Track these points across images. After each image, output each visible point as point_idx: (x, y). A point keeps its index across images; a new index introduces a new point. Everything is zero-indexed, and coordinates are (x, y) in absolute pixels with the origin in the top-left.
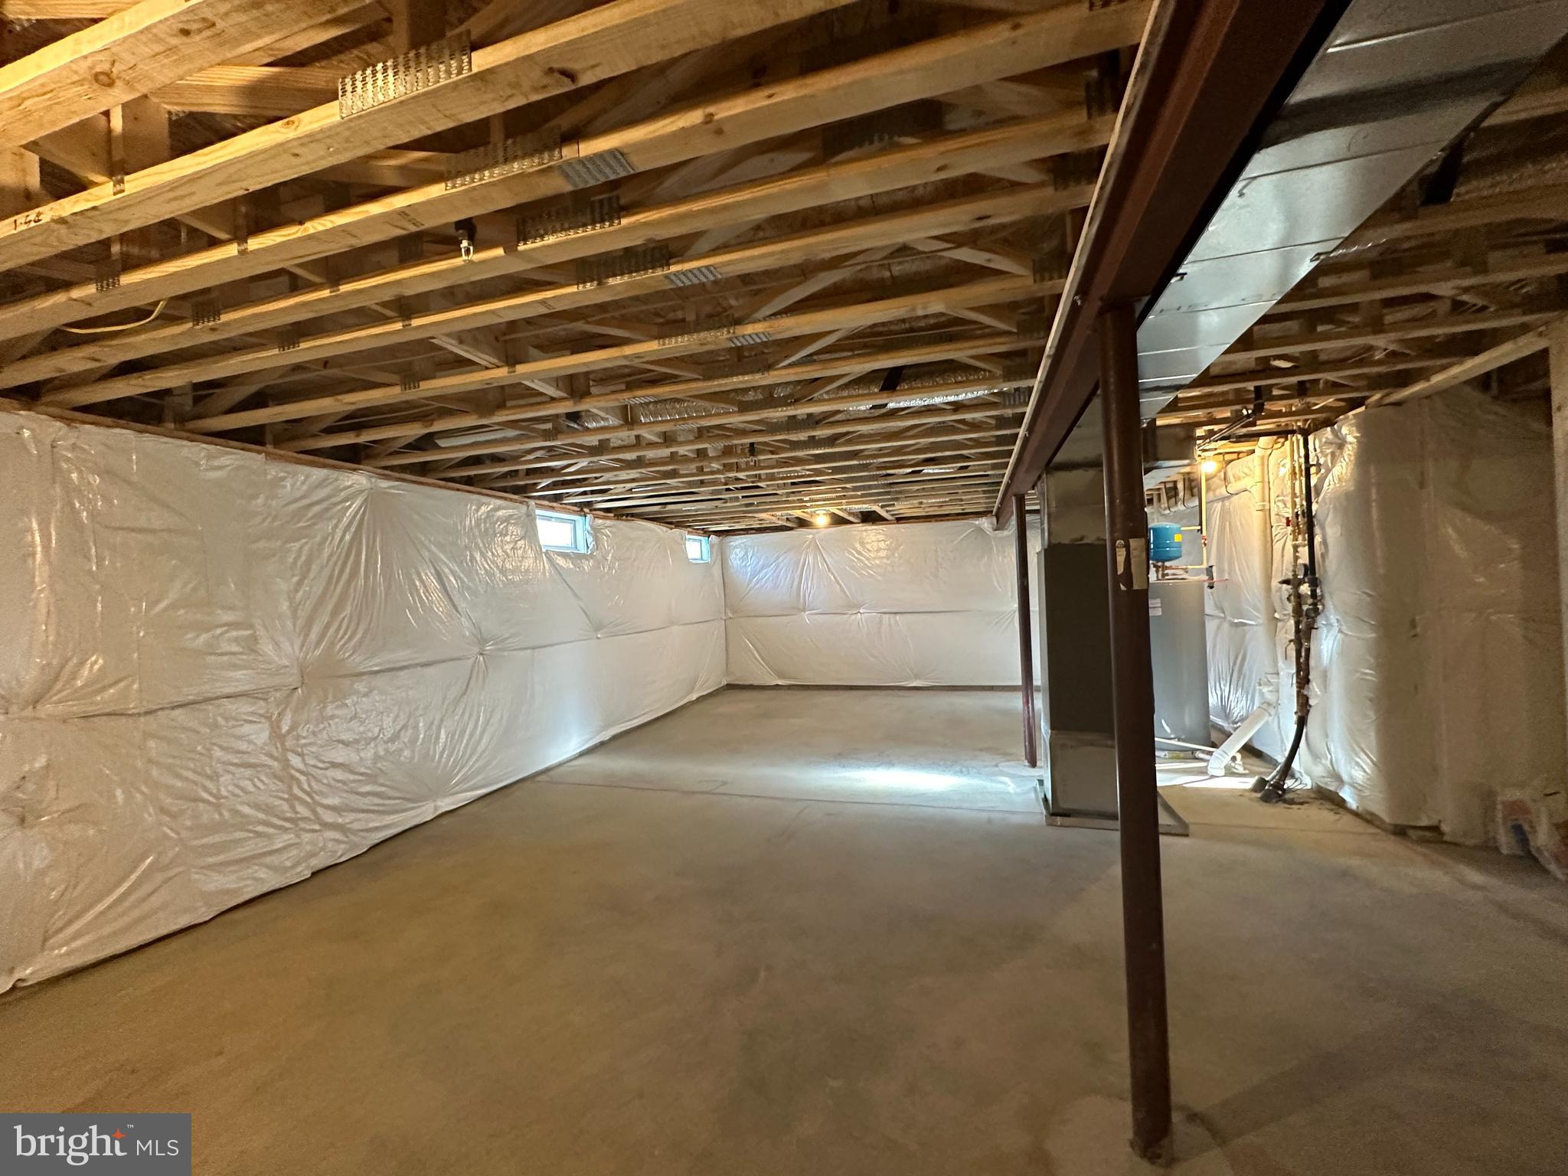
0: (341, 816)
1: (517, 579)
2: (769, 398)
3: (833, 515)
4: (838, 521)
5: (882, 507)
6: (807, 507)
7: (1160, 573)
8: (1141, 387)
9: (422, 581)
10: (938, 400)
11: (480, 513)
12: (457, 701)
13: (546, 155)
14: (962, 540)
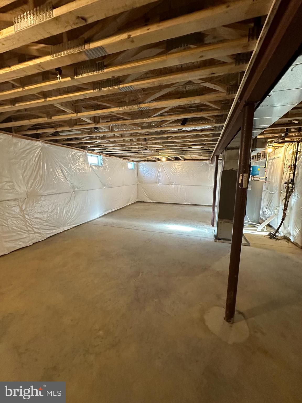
0: (39, 230)
1: (83, 172)
2: (150, 125)
3: (167, 158)
4: (169, 160)
5: (180, 156)
6: (160, 156)
7: (252, 179)
8: (253, 128)
9: (57, 172)
10: (197, 128)
11: (72, 154)
12: (67, 204)
13: (80, 47)
14: (201, 166)
